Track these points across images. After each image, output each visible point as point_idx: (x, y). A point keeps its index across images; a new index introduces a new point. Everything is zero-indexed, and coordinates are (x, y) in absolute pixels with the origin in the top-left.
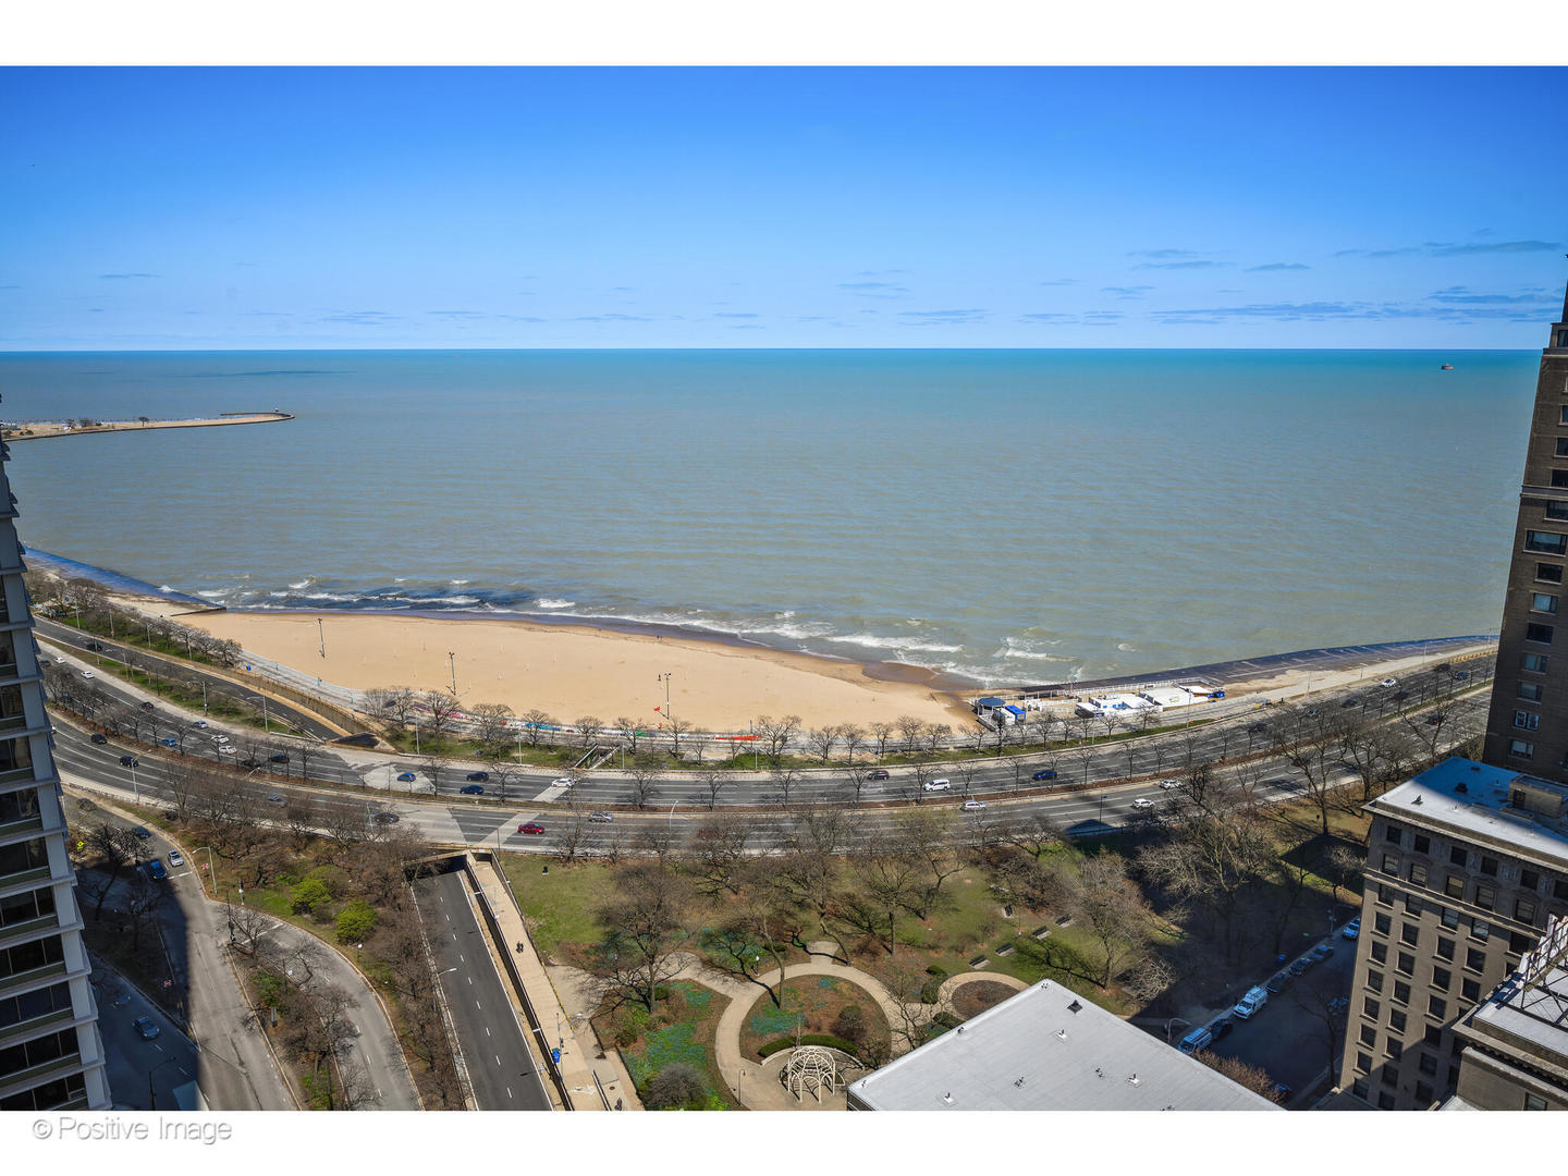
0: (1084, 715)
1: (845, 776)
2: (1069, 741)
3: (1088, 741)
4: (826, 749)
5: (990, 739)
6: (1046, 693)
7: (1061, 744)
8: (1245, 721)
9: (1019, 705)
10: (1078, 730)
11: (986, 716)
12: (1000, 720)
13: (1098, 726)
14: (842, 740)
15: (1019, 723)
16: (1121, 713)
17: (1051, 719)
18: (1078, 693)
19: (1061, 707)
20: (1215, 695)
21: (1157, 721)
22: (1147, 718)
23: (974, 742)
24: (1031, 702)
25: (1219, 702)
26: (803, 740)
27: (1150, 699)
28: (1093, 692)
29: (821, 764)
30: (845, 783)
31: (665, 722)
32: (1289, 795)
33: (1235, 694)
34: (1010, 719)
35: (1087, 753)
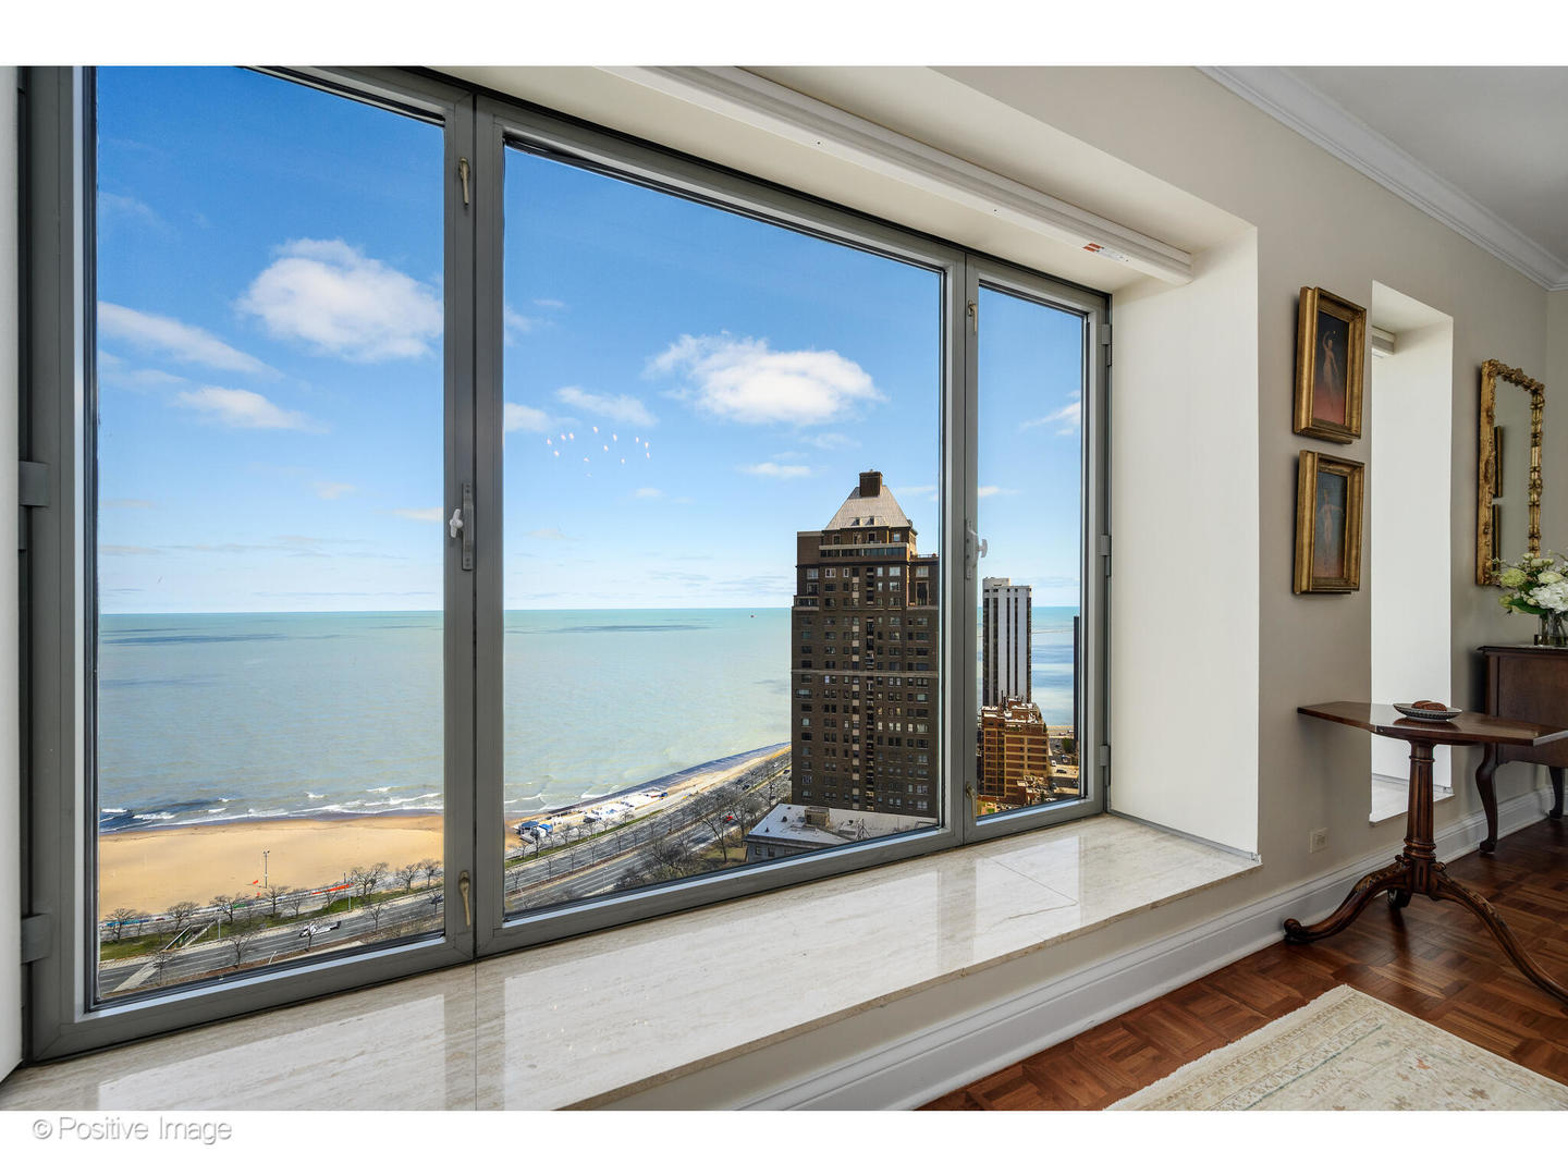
0: (589, 821)
1: (425, 897)
2: (581, 840)
3: (593, 837)
4: (409, 882)
5: (531, 848)
6: (565, 811)
7: (576, 842)
8: (680, 807)
9: (548, 823)
10: (586, 832)
11: (527, 835)
12: (536, 836)
13: (599, 827)
14: (422, 872)
15: (549, 834)
16: (611, 816)
17: (569, 828)
18: (582, 809)
19: (575, 819)
20: (663, 796)
21: (632, 816)
22: (626, 816)
23: (520, 853)
24: (556, 820)
25: (665, 799)
26: (390, 879)
27: (627, 804)
28: (594, 807)
29: (403, 894)
30: (424, 903)
31: (262, 891)
32: (702, 845)
33: (673, 793)
34: (543, 833)
35: (593, 844)
